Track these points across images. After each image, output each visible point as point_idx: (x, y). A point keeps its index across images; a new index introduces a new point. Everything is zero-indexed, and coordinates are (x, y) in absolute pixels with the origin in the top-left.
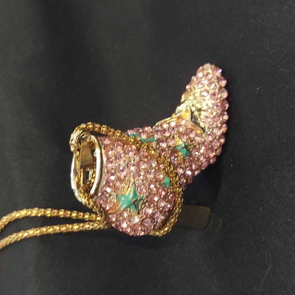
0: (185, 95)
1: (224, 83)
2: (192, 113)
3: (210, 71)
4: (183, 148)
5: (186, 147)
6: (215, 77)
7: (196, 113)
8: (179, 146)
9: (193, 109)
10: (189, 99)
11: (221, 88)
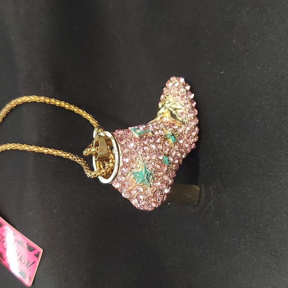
0: (161, 103)
1: (188, 87)
2: (171, 112)
3: (176, 81)
4: (171, 136)
5: (173, 135)
6: (182, 84)
7: (174, 112)
8: (168, 135)
9: (171, 109)
10: (166, 103)
11: (187, 91)
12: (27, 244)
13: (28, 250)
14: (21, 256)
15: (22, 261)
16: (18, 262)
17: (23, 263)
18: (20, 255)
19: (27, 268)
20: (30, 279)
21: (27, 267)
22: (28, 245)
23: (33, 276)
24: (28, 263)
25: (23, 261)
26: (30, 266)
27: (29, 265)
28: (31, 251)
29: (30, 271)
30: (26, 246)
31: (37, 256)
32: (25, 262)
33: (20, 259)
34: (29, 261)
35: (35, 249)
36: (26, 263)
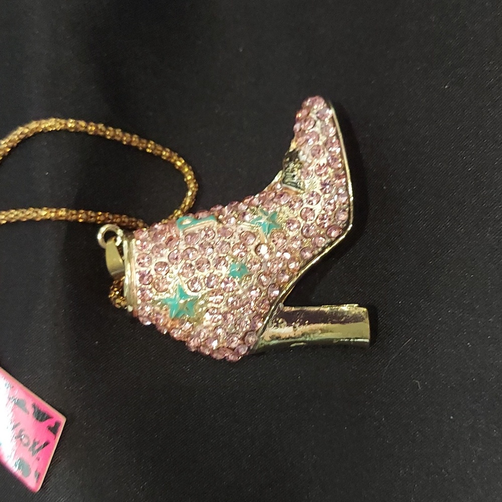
12: (34, 406)
13: (34, 419)
14: (21, 431)
15: (21, 440)
16: (14, 443)
17: (25, 445)
18: (19, 428)
19: (33, 455)
20: (39, 476)
21: (31, 452)
22: (35, 408)
23: (43, 470)
24: (35, 444)
25: (25, 441)
26: (38, 450)
27: (37, 447)
28: (41, 421)
29: (39, 460)
30: (31, 411)
31: (53, 430)
32: (28, 443)
33: (19, 437)
34: (37, 440)
35: (49, 417)
36: (31, 444)
